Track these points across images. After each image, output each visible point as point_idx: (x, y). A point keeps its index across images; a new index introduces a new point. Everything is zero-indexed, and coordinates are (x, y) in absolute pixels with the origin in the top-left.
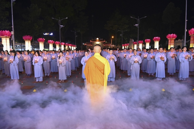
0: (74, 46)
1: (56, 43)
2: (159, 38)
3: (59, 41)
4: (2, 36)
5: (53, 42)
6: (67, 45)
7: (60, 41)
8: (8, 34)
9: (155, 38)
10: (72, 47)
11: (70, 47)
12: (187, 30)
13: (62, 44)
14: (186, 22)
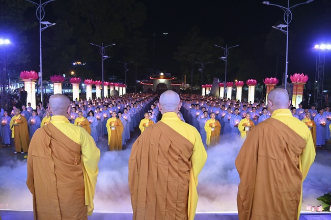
0: (123, 86)
1: (97, 84)
2: (255, 81)
3: (101, 80)
4: (25, 79)
5: (91, 83)
6: (112, 85)
7: (103, 80)
8: (34, 76)
9: (249, 81)
10: (121, 88)
11: (117, 88)
12: (288, 76)
13: (105, 85)
14: (287, 64)
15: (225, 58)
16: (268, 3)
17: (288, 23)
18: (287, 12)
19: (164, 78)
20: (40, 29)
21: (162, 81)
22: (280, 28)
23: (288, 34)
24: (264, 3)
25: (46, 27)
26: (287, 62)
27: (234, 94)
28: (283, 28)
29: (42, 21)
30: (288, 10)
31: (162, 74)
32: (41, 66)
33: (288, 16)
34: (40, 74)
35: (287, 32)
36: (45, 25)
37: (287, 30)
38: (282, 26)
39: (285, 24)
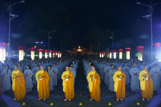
2: (130, 49)
5: (42, 51)
6: (54, 52)
8: (5, 45)
12: (153, 44)
14: (152, 38)
15: (112, 37)
16: (139, 3)
17: (151, 14)
18: (150, 8)
19: (80, 49)
20: (10, 19)
22: (147, 17)
23: (151, 20)
24: (137, 3)
25: (13, 18)
26: (152, 36)
28: (148, 17)
29: (11, 14)
30: (151, 7)
31: (79, 47)
32: (9, 39)
33: (151, 10)
34: (8, 44)
35: (151, 19)
36: (13, 17)
37: (151, 18)
38: (148, 16)
39: (150, 15)
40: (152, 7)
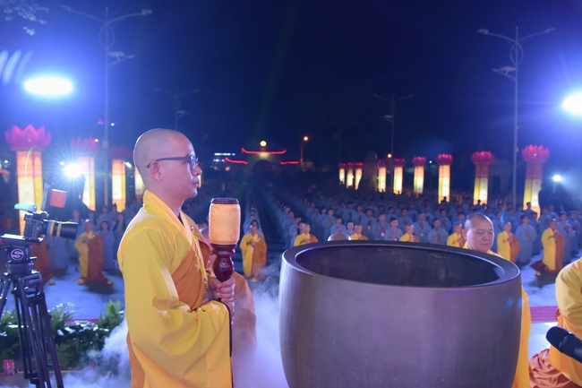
14: (516, 131)
15: (390, 117)
16: (486, 32)
17: (516, 64)
18: (515, 47)
19: (266, 151)
21: (264, 155)
22: (505, 72)
23: (517, 82)
26: (516, 128)
27: (408, 180)
28: (510, 73)
30: (517, 42)
31: (263, 144)
33: (517, 52)
35: (516, 78)
37: (517, 75)
38: (509, 69)
39: (512, 65)
40: (520, 43)
